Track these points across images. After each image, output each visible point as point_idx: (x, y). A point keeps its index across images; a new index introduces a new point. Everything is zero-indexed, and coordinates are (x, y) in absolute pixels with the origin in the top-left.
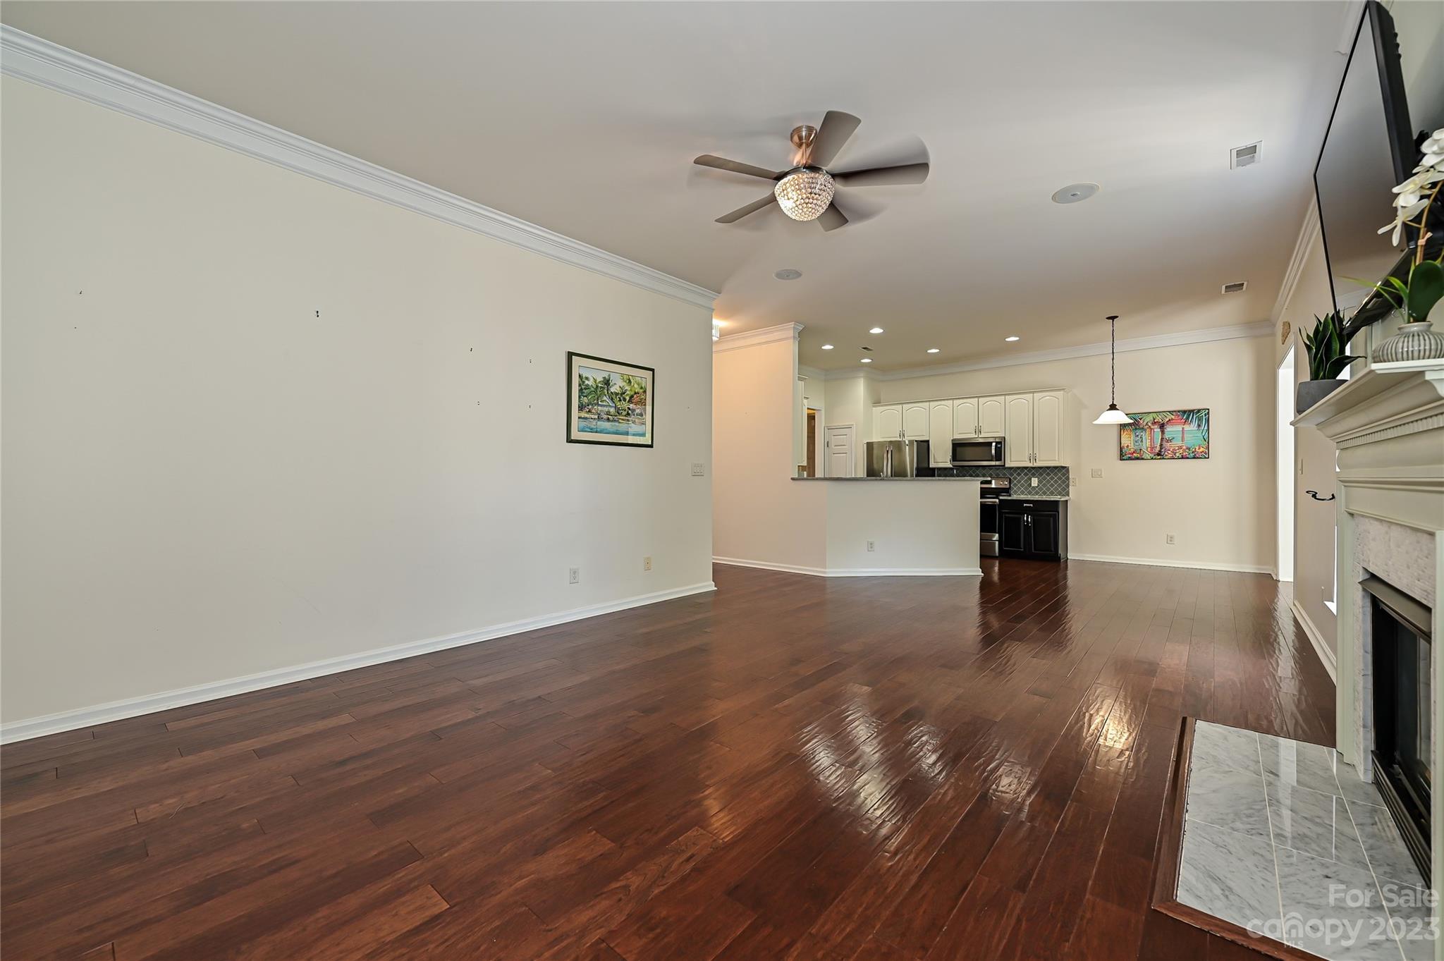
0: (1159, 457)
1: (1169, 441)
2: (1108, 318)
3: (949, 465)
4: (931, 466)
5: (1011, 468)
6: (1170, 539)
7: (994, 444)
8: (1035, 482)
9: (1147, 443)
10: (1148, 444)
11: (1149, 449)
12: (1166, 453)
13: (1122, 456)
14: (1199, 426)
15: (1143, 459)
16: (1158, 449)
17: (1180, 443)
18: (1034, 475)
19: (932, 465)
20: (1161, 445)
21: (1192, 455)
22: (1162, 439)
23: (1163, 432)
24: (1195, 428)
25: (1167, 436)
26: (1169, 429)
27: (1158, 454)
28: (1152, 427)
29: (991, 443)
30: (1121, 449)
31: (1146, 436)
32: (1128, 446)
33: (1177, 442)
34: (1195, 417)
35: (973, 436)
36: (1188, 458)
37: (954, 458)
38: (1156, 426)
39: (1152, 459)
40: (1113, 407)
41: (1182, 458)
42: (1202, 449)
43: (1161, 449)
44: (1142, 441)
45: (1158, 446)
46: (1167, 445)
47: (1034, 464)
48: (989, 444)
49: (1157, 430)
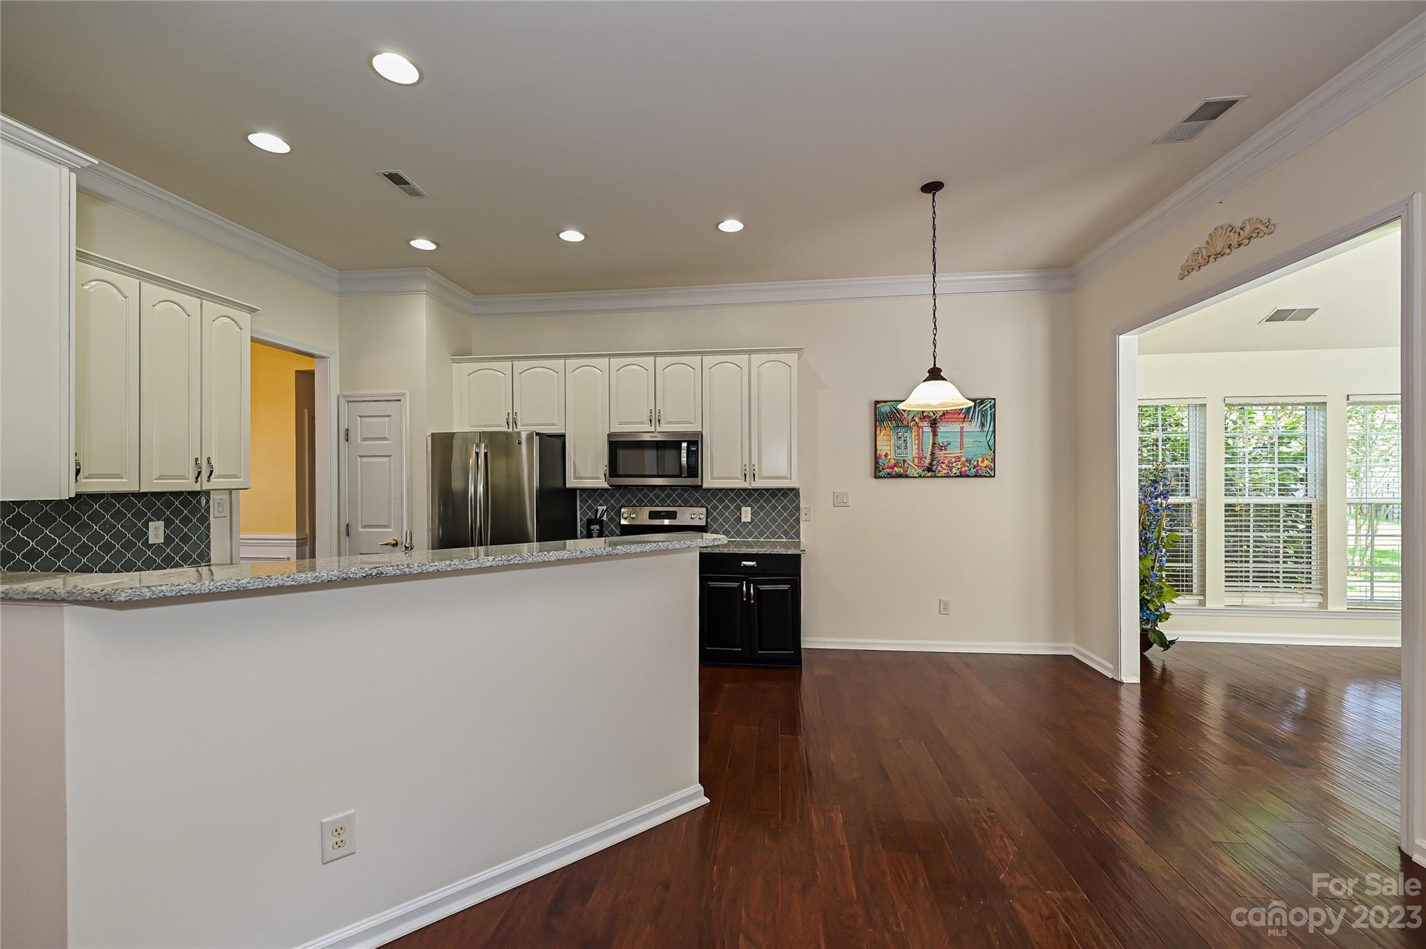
0: (930, 474)
1: (943, 448)
3: (602, 483)
4: (568, 486)
5: (709, 490)
6: (944, 607)
7: (684, 445)
8: (746, 514)
9: (912, 452)
10: (915, 451)
11: (916, 460)
12: (939, 468)
13: (878, 473)
14: (983, 425)
15: (907, 476)
16: (927, 461)
17: (957, 452)
18: (745, 503)
19: (571, 483)
20: (933, 454)
21: (973, 471)
22: (934, 444)
23: (935, 434)
24: (978, 429)
25: (940, 440)
26: (943, 428)
27: (929, 469)
28: (920, 424)
29: (680, 443)
30: (876, 459)
31: (912, 438)
32: (886, 455)
33: (953, 451)
34: (977, 409)
35: (647, 428)
36: (968, 476)
37: (613, 471)
38: (925, 424)
39: (920, 476)
40: (935, 374)
41: (961, 476)
42: (986, 463)
43: (933, 460)
44: (906, 447)
45: (929, 456)
46: (940, 454)
47: (750, 484)
48: (676, 445)
49: (928, 429)
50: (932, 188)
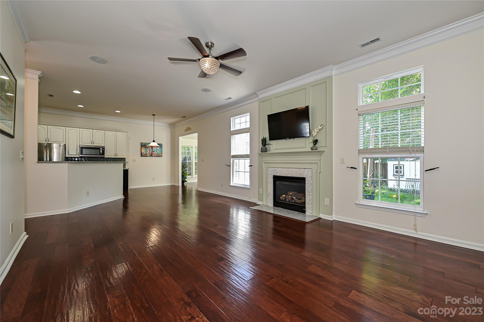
2: (153, 115)
3: (77, 156)
4: (66, 156)
5: (107, 158)
6: (154, 179)
7: (101, 149)
10: (149, 152)
11: (149, 154)
13: (142, 155)
14: (160, 148)
15: (147, 156)
16: (151, 154)
17: (156, 153)
20: (152, 153)
21: (159, 156)
22: (152, 151)
23: (152, 149)
24: (159, 149)
25: (153, 150)
26: (153, 148)
27: (151, 155)
29: (100, 148)
30: (141, 153)
31: (148, 150)
32: (143, 152)
33: (155, 153)
35: (90, 144)
36: (158, 157)
37: (81, 153)
38: (150, 147)
39: (149, 156)
40: (154, 141)
41: (157, 157)
42: (161, 154)
43: (152, 154)
44: (147, 151)
46: (153, 153)
47: (116, 157)
48: (99, 149)
49: (151, 148)
50: (154, 115)
